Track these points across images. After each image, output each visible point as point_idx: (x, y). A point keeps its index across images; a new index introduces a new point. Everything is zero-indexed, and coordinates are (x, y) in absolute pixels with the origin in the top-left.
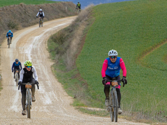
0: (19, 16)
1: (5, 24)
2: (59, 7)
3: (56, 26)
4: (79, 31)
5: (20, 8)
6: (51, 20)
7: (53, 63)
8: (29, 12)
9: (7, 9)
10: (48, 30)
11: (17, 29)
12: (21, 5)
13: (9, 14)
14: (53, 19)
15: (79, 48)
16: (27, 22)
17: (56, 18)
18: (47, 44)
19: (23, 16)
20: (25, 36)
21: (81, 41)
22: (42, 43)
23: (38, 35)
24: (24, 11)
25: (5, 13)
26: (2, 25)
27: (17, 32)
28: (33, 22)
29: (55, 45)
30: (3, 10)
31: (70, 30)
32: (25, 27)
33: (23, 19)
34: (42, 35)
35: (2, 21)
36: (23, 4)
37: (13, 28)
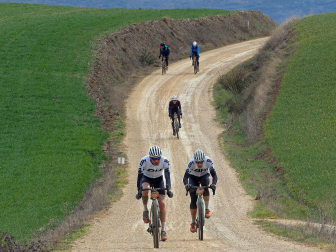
1: (134, 58)
2: (236, 22)
3: (230, 59)
4: (269, 70)
5: (162, 27)
6: (220, 46)
7: (222, 130)
8: (180, 33)
9: (138, 30)
12: (164, 20)
13: (142, 38)
14: (225, 45)
15: (269, 101)
16: (176, 52)
17: (230, 43)
18: (211, 94)
21: (273, 87)
22: (203, 92)
23: (196, 77)
24: (170, 31)
25: (135, 36)
26: (130, 58)
28: (187, 51)
29: (228, 95)
30: (131, 30)
31: (254, 66)
34: (204, 75)
35: (130, 52)
36: (167, 17)
37: (150, 63)
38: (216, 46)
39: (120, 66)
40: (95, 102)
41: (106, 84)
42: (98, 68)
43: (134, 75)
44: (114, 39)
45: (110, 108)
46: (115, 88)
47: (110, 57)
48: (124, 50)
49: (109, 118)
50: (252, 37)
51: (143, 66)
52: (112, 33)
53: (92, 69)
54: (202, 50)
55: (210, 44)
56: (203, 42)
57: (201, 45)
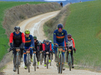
0: (26, 11)
1: (17, 16)
2: (50, 6)
3: (48, 17)
5: (26, 7)
6: (45, 13)
7: (47, 38)
8: (32, 9)
9: (18, 7)
10: (43, 19)
11: (25, 19)
12: (27, 5)
13: (20, 10)
14: (46, 13)
16: (31, 15)
17: (48, 12)
18: (43, 28)
19: (28, 11)
20: (30, 23)
22: (40, 27)
23: (38, 22)
24: (29, 8)
25: (18, 9)
26: (16, 17)
27: (25, 21)
28: (34, 14)
29: (48, 28)
30: (17, 8)
31: (56, 19)
32: (29, 17)
33: (28, 13)
34: (40, 22)
35: (16, 14)
36: (28, 4)
37: (23, 18)
38: (43, 13)
39: (13, 19)
40: (5, 30)
41: (9, 25)
42: (6, 20)
43: (17, 22)
44: (11, 10)
45: (10, 32)
46: (12, 26)
47: (10, 16)
48: (14, 14)
50: (55, 10)
51: (20, 19)
52: (10, 9)
53: (4, 20)
54: (39, 14)
55: (42, 12)
56: (39, 12)
57: (39, 13)
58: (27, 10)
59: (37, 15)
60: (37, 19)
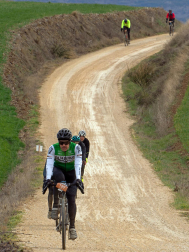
0: (71, 34)
1: (46, 49)
2: (141, 18)
3: (136, 53)
4: (177, 66)
5: (72, 21)
7: (133, 122)
8: (88, 27)
10: (122, 59)
11: (68, 58)
12: (74, 15)
13: (53, 31)
15: (177, 95)
16: (85, 45)
17: (136, 38)
18: (120, 86)
19: (78, 33)
20: (83, 70)
21: (181, 81)
22: (113, 85)
23: (105, 69)
24: (79, 25)
25: (47, 28)
26: (42, 50)
27: (68, 63)
28: (95, 44)
29: (136, 88)
30: (44, 23)
31: (161, 61)
32: (81, 53)
33: (77, 39)
34: (112, 68)
35: (42, 43)
36: (76, 12)
37: (61, 55)
39: (32, 57)
40: (11, 91)
41: (20, 75)
42: (12, 60)
43: (45, 66)
44: (27, 30)
45: (25, 97)
46: (29, 78)
47: (23, 48)
48: (37, 42)
49: (24, 107)
50: (156, 33)
51: (54, 57)
52: (25, 26)
53: (7, 59)
54: (109, 44)
55: (117, 39)
56: (110, 36)
57: (108, 39)
58: (73, 31)
59: (103, 46)
60: (104, 58)
